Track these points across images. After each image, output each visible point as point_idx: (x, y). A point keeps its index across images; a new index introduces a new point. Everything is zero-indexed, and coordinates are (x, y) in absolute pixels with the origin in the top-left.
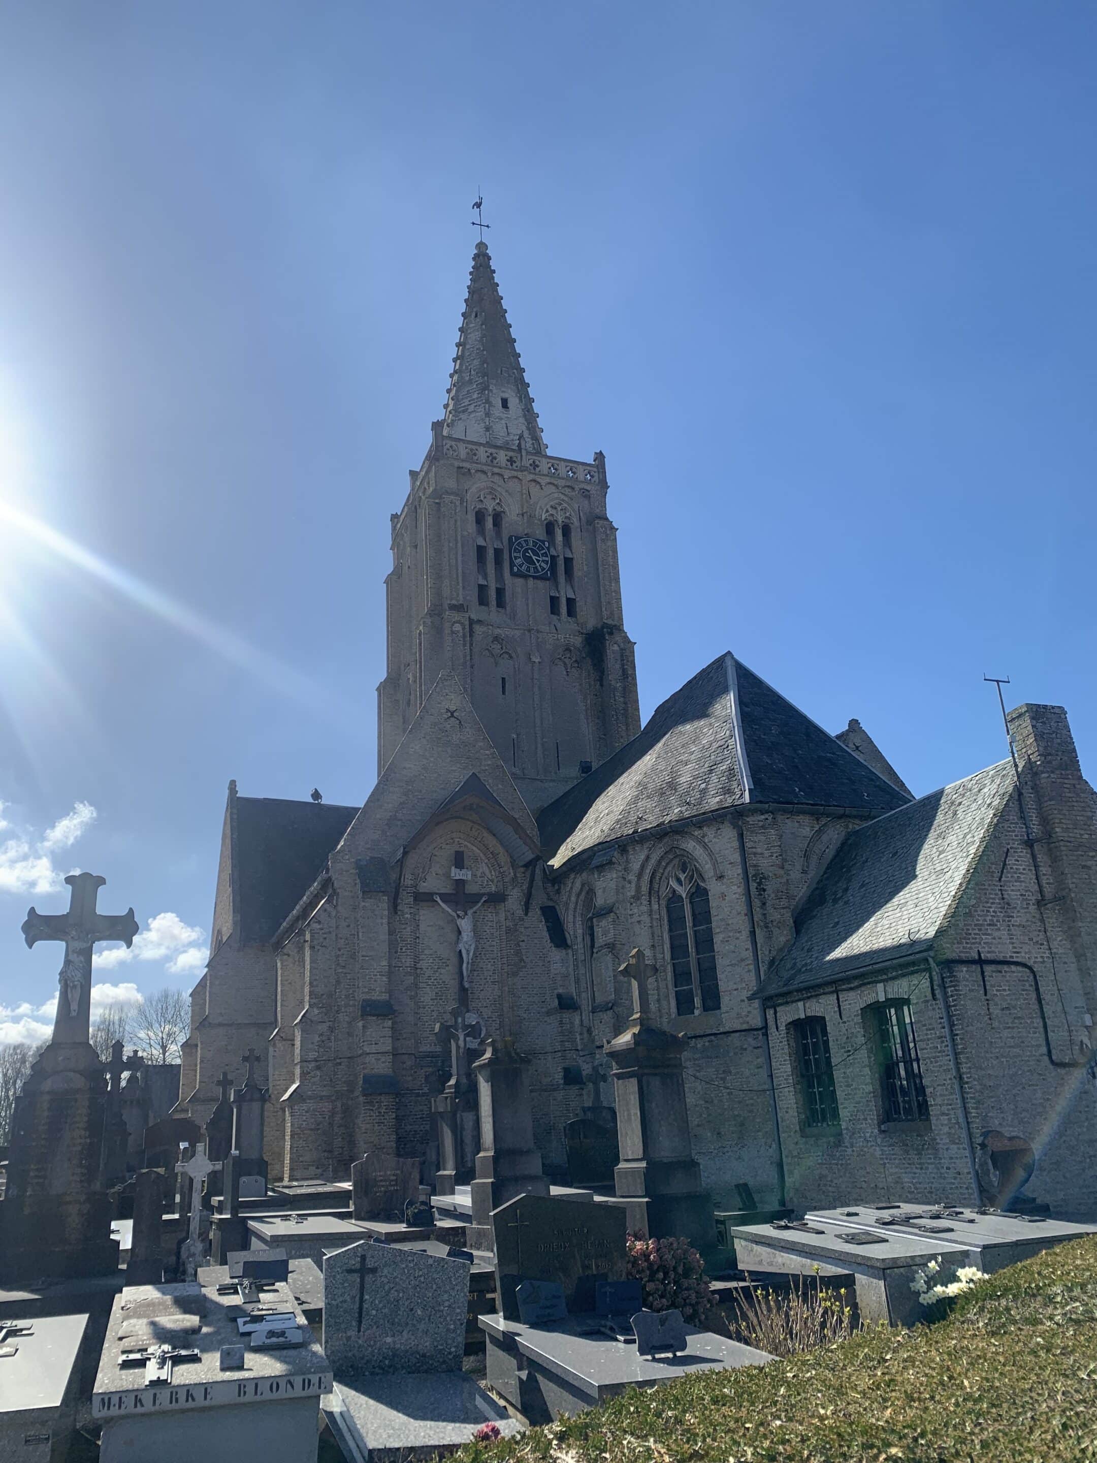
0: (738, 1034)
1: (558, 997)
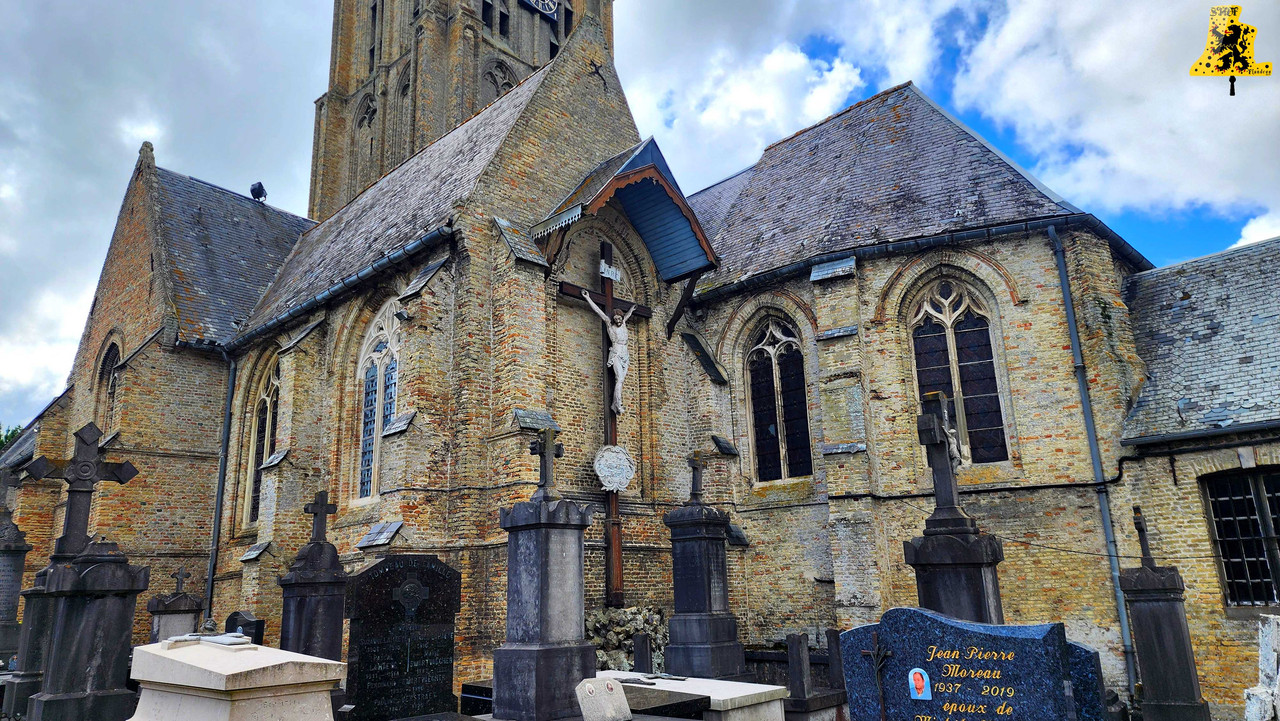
0: (1051, 490)
1: (714, 439)
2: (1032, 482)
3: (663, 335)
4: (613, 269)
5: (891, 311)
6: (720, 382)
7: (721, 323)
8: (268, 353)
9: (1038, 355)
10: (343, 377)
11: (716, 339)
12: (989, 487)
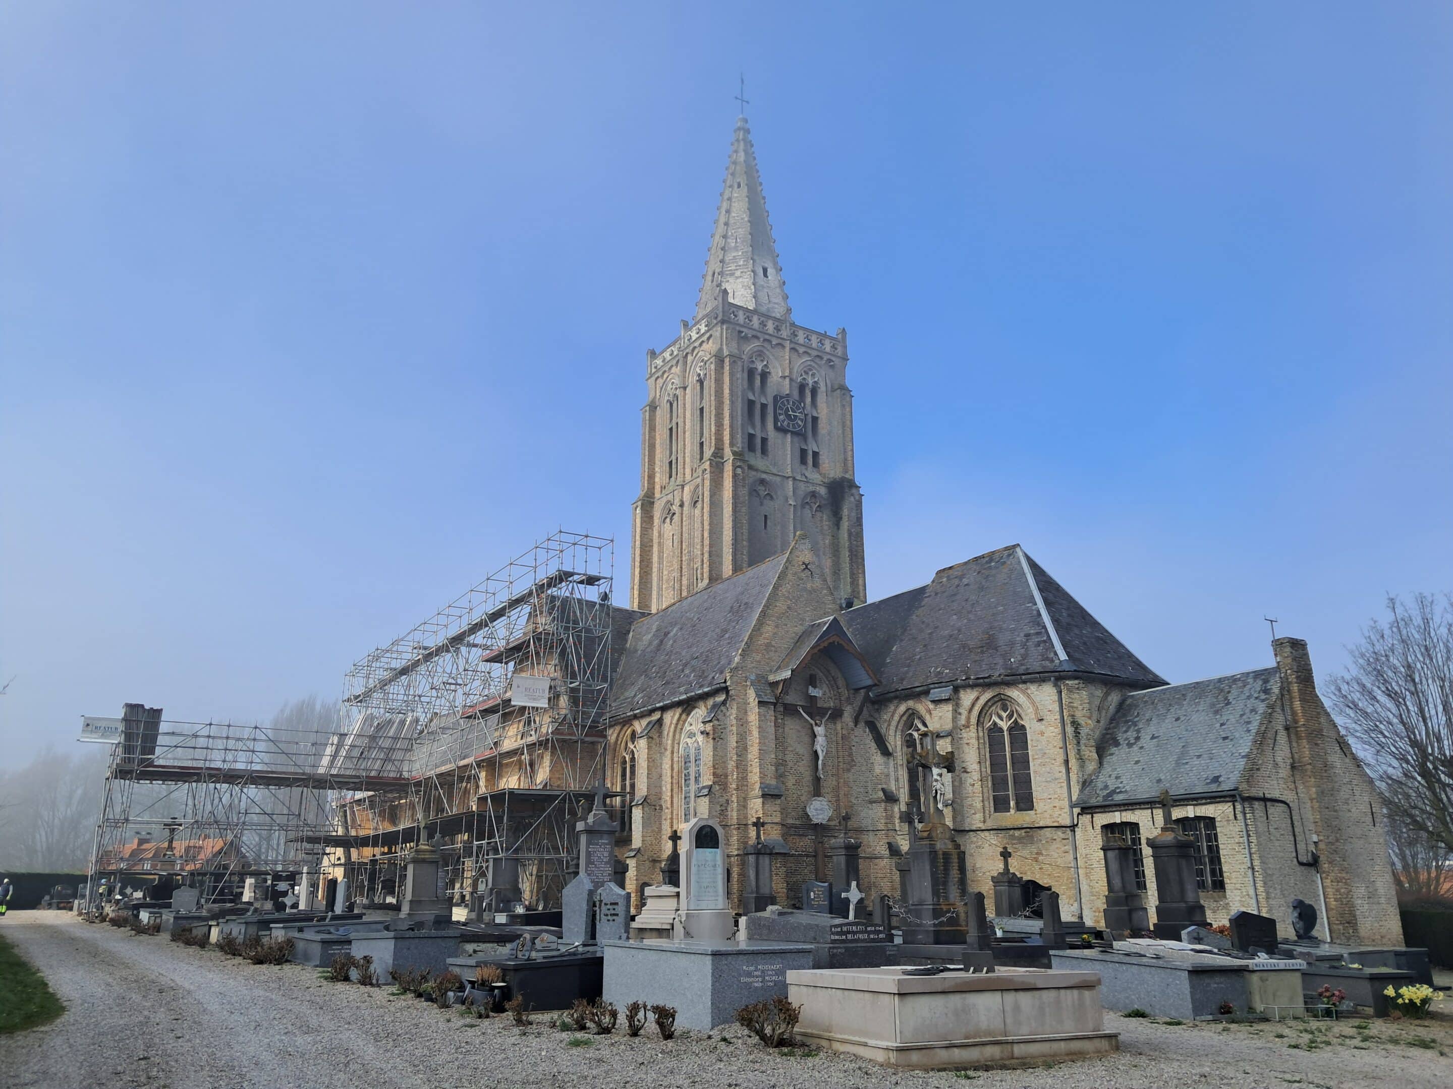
0: (1050, 829)
1: (883, 789)
2: (1041, 824)
3: (851, 724)
4: (817, 690)
5: (974, 720)
6: (886, 753)
7: (889, 714)
8: (625, 728)
9: (1047, 751)
10: (672, 753)
11: (886, 725)
12: (1020, 826)
